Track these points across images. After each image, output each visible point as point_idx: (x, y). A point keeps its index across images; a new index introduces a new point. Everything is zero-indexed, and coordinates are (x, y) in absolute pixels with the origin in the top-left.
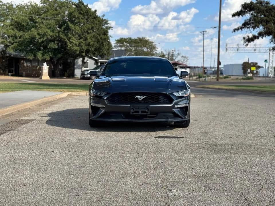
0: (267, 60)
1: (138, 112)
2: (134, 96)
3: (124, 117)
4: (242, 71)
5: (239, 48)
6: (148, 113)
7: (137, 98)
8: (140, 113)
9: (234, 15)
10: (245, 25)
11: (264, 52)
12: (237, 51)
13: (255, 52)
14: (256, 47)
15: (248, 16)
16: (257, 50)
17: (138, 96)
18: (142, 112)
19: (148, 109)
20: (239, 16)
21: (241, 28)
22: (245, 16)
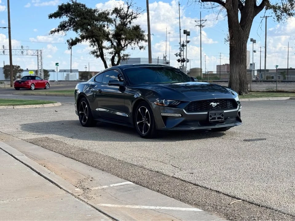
0: (58, 63)
1: (215, 118)
2: (209, 103)
3: (200, 125)
4: (4, 75)
5: (5, 50)
6: (223, 119)
7: (211, 105)
8: (217, 120)
9: (51, 17)
10: (63, 27)
11: (32, 54)
12: (3, 54)
13: (22, 55)
14: (24, 50)
15: (65, 18)
16: (24, 53)
17: (213, 103)
18: (218, 118)
19: (223, 115)
20: (56, 17)
21: (58, 31)
22: (62, 18)
